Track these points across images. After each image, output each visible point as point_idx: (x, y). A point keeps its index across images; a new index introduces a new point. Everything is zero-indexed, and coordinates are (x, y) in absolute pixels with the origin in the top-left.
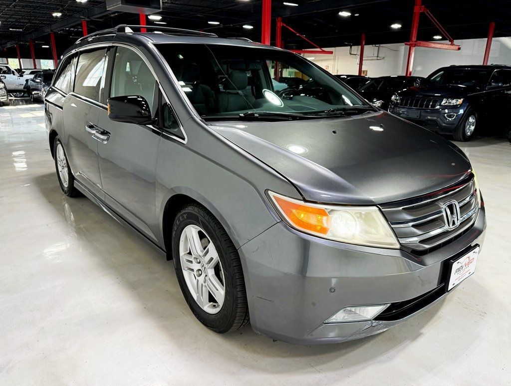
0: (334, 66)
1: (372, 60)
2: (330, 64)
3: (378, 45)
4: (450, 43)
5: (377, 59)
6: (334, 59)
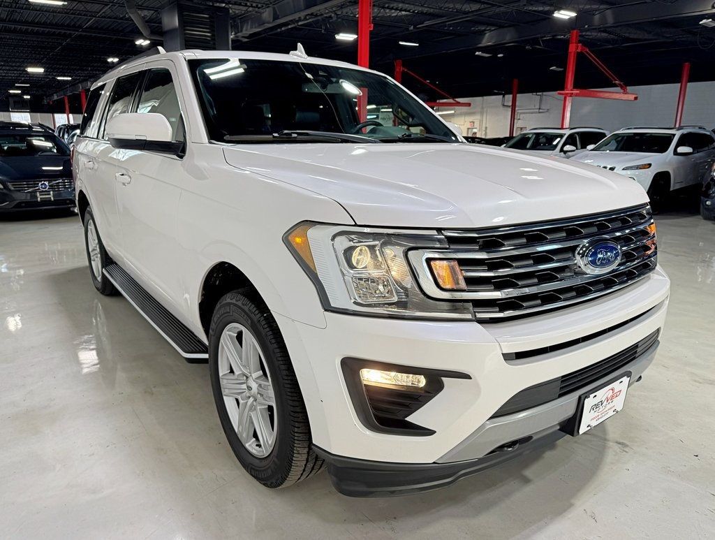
0: (481, 121)
1: (532, 113)
2: (476, 118)
3: (540, 93)
4: (622, 91)
5: (540, 113)
6: (482, 113)
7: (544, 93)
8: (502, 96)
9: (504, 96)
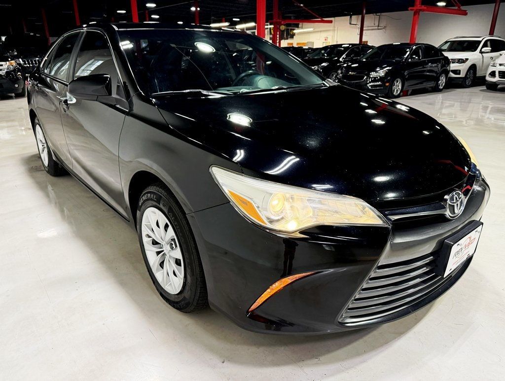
0: (333, 37)
1: (372, 30)
2: (329, 35)
3: (379, 14)
5: (378, 29)
7: (383, 14)
8: (349, 17)
9: (351, 17)
